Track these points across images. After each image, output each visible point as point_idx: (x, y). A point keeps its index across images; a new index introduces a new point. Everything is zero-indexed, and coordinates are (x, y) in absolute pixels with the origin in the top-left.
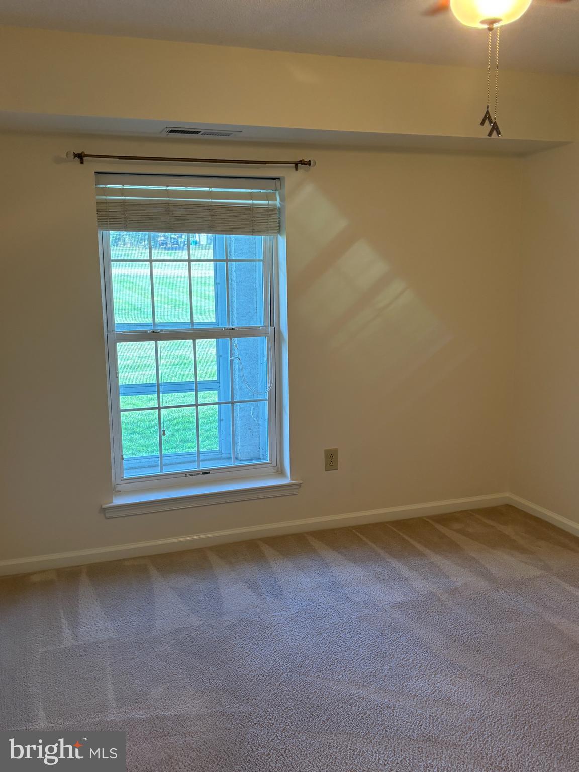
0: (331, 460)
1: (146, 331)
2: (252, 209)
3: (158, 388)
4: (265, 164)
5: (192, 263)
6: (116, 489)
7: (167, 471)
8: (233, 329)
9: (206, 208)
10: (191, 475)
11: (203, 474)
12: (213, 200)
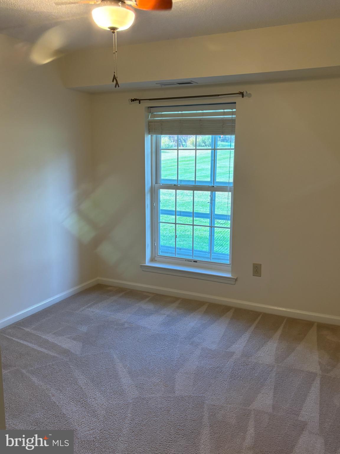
0: (257, 270)
1: (172, 185)
2: (223, 121)
3: (175, 213)
4: (219, 96)
5: (197, 151)
6: (155, 259)
7: (177, 256)
8: (213, 187)
9: (198, 121)
10: (188, 261)
11: (194, 261)
12: (203, 117)
